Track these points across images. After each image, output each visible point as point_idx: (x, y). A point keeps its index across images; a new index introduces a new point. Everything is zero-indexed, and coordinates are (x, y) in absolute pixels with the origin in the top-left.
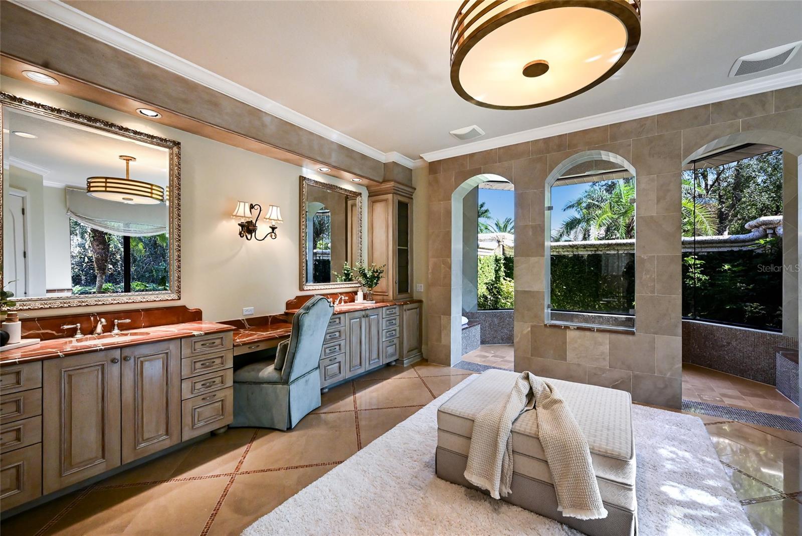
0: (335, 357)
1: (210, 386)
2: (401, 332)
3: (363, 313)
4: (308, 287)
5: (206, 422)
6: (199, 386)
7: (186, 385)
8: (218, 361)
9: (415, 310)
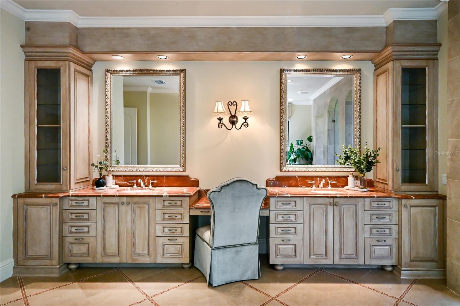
0: (289, 238)
1: (174, 232)
2: (400, 232)
3: (331, 200)
4: (288, 168)
5: (171, 256)
6: (166, 230)
7: (159, 227)
8: (179, 217)
9: (433, 208)
